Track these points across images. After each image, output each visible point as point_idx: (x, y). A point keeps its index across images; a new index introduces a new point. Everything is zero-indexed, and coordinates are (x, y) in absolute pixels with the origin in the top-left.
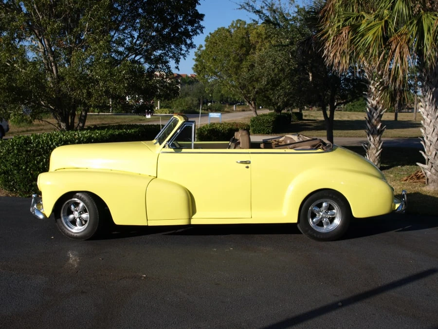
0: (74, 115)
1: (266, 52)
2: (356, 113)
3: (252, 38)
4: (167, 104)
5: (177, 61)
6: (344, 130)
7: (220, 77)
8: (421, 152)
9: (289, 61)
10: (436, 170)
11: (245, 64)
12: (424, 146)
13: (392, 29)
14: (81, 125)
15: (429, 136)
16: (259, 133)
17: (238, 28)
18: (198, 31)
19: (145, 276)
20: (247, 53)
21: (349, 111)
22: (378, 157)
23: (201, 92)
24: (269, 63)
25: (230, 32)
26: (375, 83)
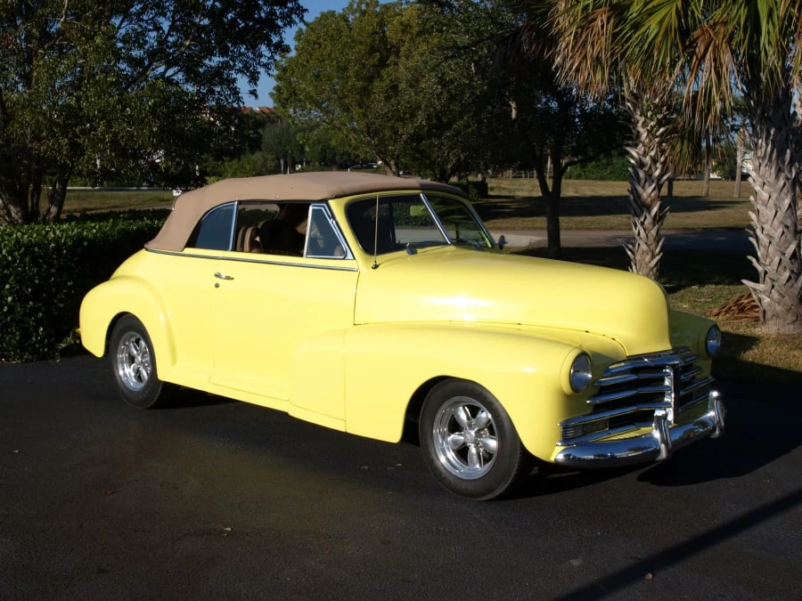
0: (38, 190)
1: (423, 61)
2: (590, 182)
3: (391, 32)
4: (213, 167)
5: (254, 78)
6: (574, 215)
7: (327, 111)
8: (750, 257)
9: (471, 79)
10: (781, 294)
11: (378, 86)
12: (756, 245)
13: (696, 12)
14: (54, 210)
15: (767, 227)
16: (406, 223)
17: (364, 13)
18: (294, 16)
19: (229, 529)
20: (383, 63)
21: (576, 179)
22: (655, 270)
23: (280, 143)
24: (429, 83)
25: (346, 20)
26: (649, 121)
